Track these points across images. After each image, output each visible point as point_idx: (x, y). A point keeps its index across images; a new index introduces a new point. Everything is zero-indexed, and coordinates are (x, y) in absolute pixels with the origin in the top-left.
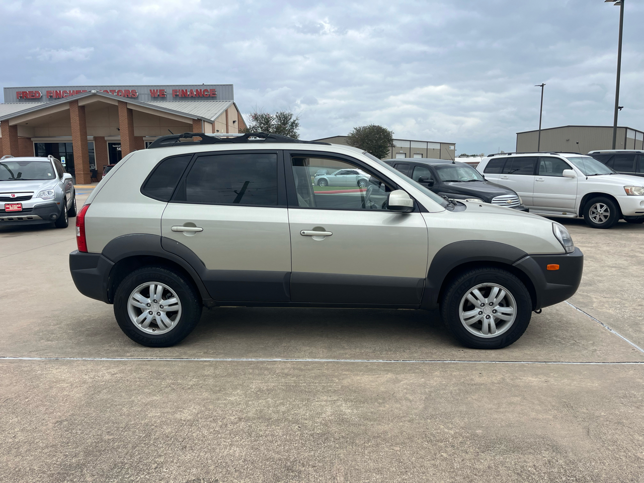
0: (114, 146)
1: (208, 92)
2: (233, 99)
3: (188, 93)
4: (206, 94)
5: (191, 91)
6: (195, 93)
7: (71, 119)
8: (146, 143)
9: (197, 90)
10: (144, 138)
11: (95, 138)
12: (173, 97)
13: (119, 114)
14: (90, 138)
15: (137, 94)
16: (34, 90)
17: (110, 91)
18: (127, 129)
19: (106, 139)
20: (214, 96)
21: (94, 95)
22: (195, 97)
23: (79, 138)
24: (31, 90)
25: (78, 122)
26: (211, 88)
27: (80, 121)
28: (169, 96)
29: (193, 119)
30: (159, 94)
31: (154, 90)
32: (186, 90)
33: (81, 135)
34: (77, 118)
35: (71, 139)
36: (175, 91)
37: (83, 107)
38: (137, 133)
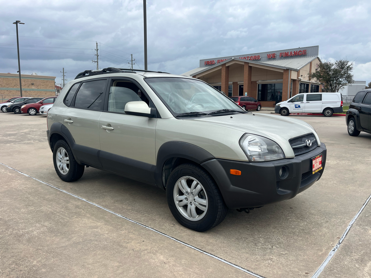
0: (242, 87)
1: (301, 52)
2: (317, 55)
3: (289, 54)
4: (300, 53)
5: (291, 53)
6: (293, 54)
7: (222, 74)
8: (258, 85)
9: (295, 52)
10: (257, 82)
11: (234, 83)
12: (280, 57)
13: (244, 69)
14: (230, 83)
15: (260, 57)
16: (212, 60)
17: (247, 57)
18: (247, 77)
19: (238, 83)
20: (305, 54)
21: (233, 60)
22: (293, 56)
23: (224, 84)
24: (211, 60)
25: (225, 75)
26: (304, 49)
27: (226, 74)
28: (278, 57)
29: (284, 69)
30: (272, 56)
31: (269, 54)
32: (288, 53)
33: (226, 82)
34: (224, 73)
35: (221, 84)
36: (281, 54)
37: (228, 67)
38: (253, 79)
